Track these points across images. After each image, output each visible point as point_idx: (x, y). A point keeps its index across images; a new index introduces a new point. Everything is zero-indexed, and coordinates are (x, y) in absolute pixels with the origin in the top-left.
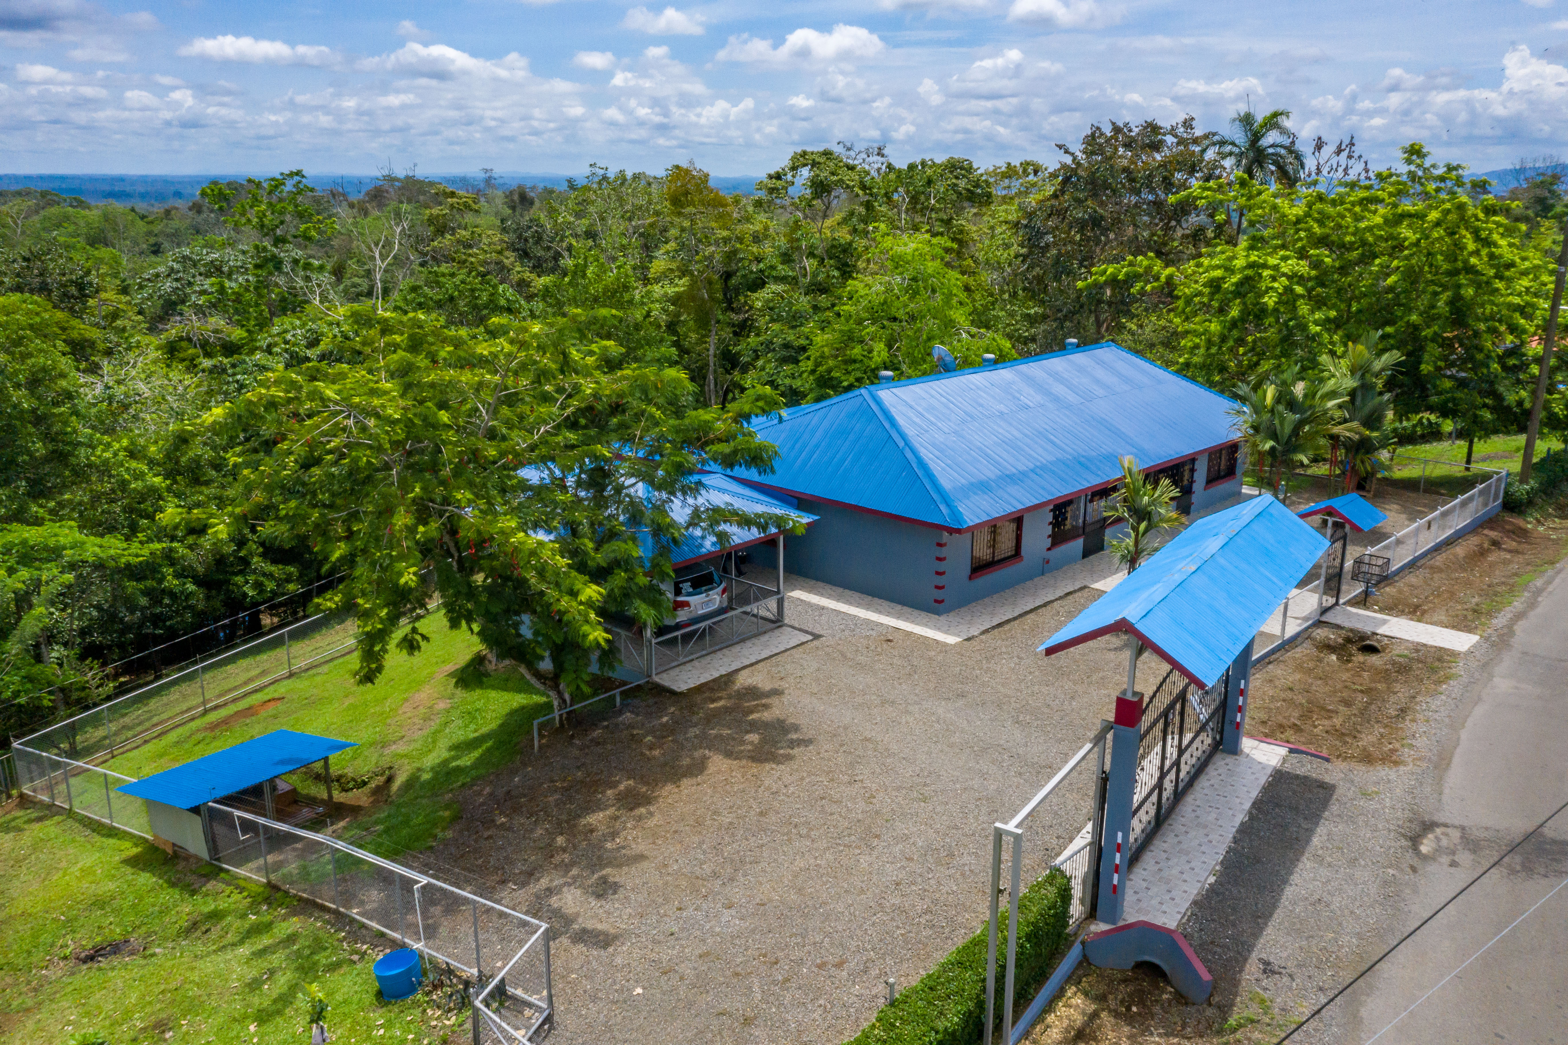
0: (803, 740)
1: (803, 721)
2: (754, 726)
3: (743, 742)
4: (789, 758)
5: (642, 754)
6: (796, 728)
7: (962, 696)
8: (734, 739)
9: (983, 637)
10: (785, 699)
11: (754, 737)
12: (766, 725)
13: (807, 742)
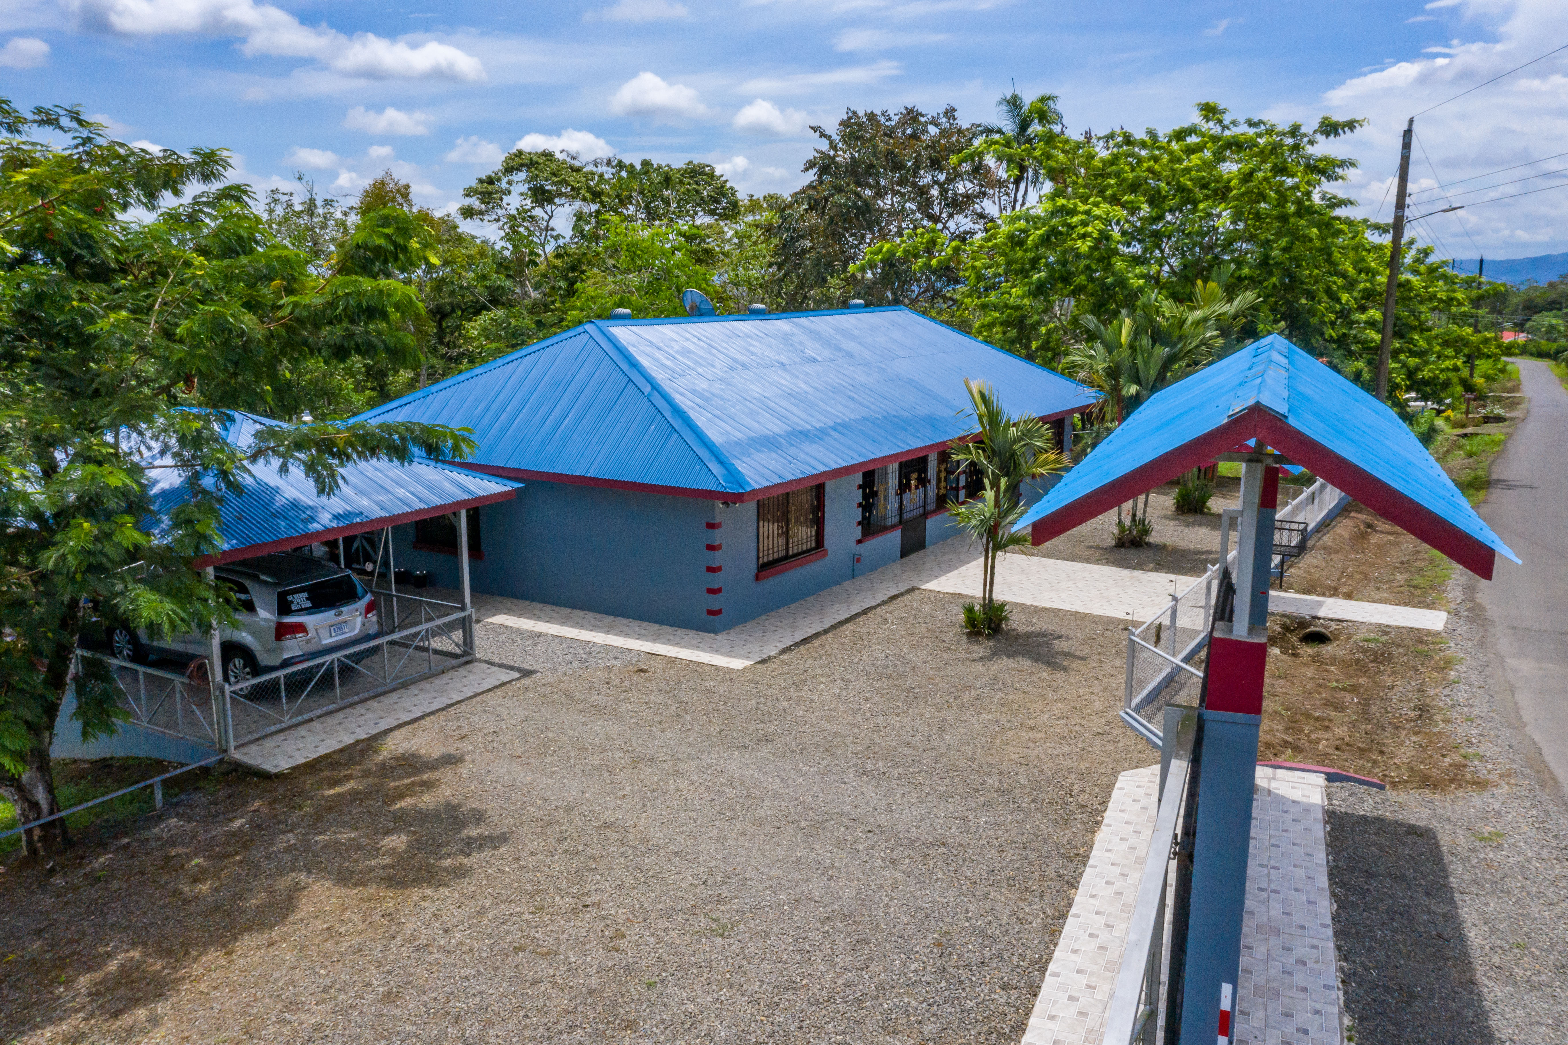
0: (490, 838)
1: (491, 805)
2: (401, 821)
3: (376, 852)
4: (461, 872)
5: (176, 893)
6: (479, 817)
7: (767, 739)
8: (360, 847)
9: (784, 657)
10: (464, 770)
11: (398, 841)
12: (424, 817)
13: (496, 840)
